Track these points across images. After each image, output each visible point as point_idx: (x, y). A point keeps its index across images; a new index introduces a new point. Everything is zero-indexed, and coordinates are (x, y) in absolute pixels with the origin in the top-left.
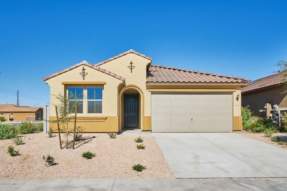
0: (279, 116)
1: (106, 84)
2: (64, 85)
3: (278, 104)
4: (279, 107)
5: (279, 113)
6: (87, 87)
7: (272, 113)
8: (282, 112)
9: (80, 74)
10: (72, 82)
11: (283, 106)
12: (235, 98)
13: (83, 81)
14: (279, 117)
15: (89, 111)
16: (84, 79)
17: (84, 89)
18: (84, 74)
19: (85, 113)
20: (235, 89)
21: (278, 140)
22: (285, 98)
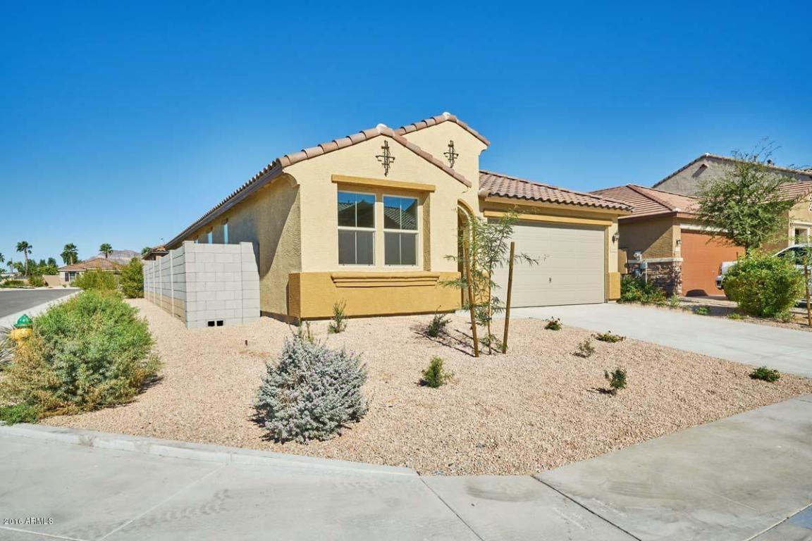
0: (646, 272)
1: (433, 192)
2: (336, 185)
3: (642, 251)
4: (643, 257)
5: (646, 267)
6: (384, 195)
7: (628, 268)
8: (650, 265)
9: (376, 159)
10: (359, 178)
11: (652, 255)
12: (610, 239)
13: (383, 177)
14: (644, 274)
15: (389, 261)
16: (386, 174)
17: (376, 199)
18: (387, 161)
19: (380, 266)
20: (610, 220)
21: (708, 312)
22: (658, 241)
